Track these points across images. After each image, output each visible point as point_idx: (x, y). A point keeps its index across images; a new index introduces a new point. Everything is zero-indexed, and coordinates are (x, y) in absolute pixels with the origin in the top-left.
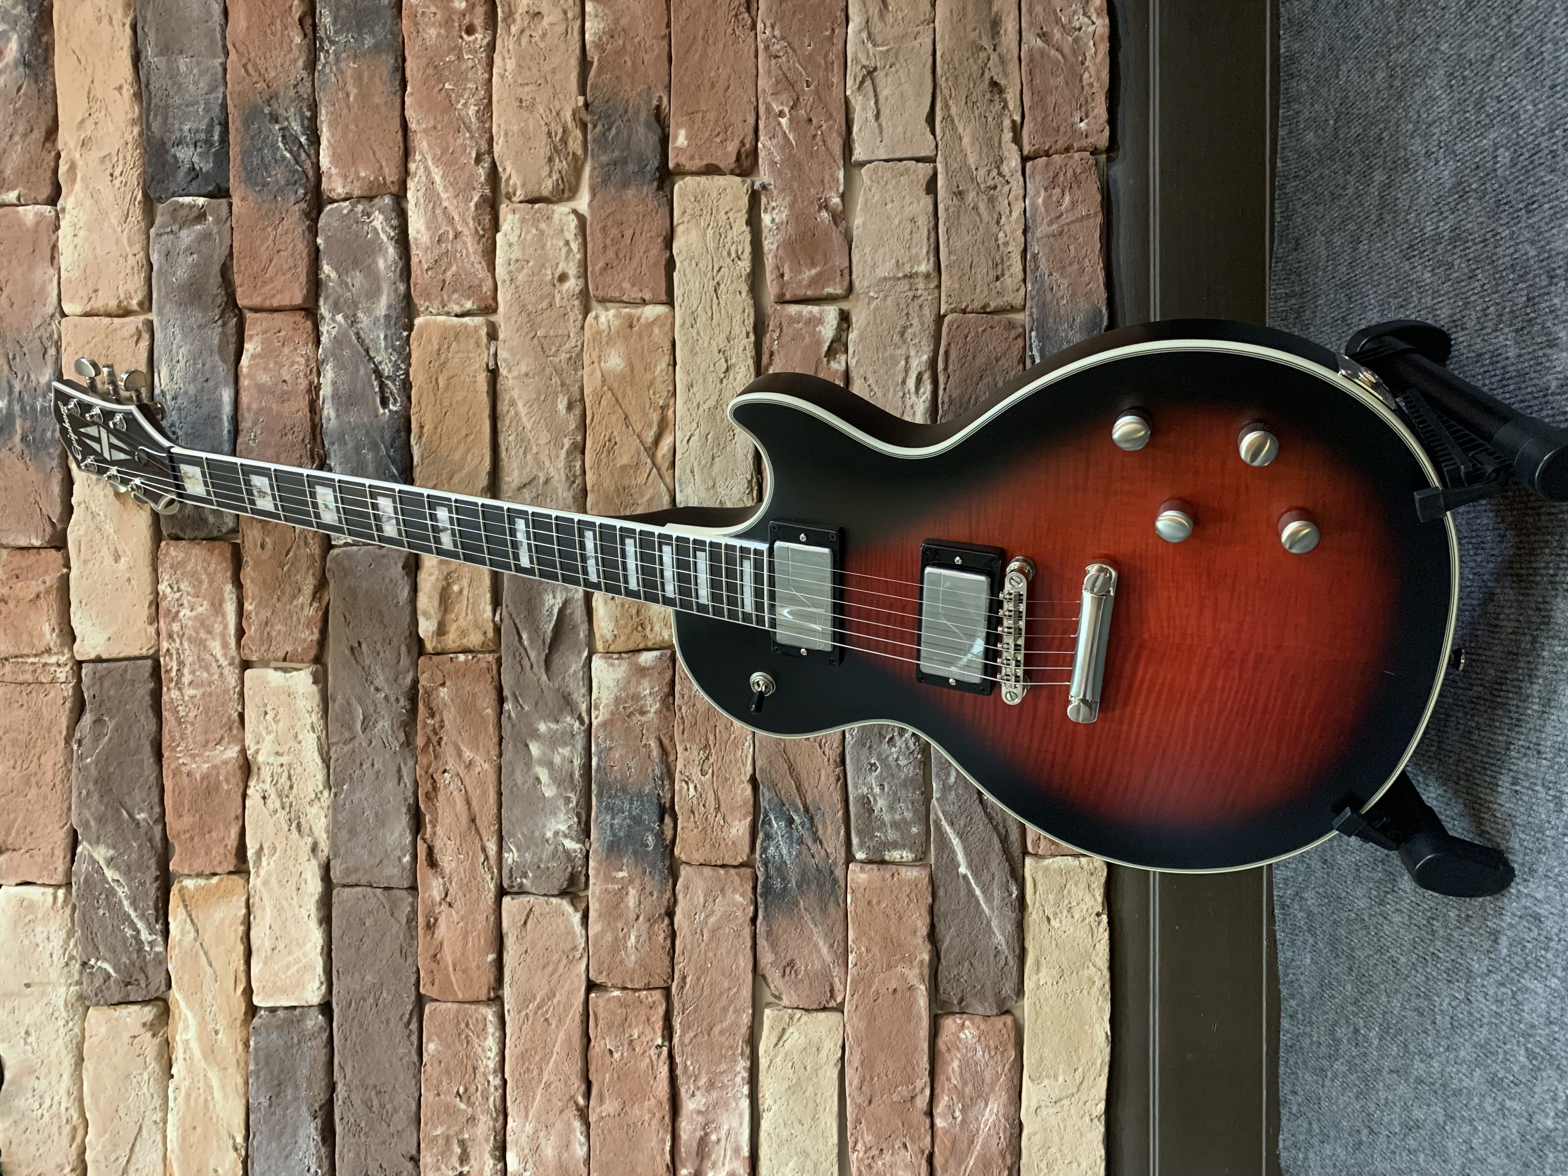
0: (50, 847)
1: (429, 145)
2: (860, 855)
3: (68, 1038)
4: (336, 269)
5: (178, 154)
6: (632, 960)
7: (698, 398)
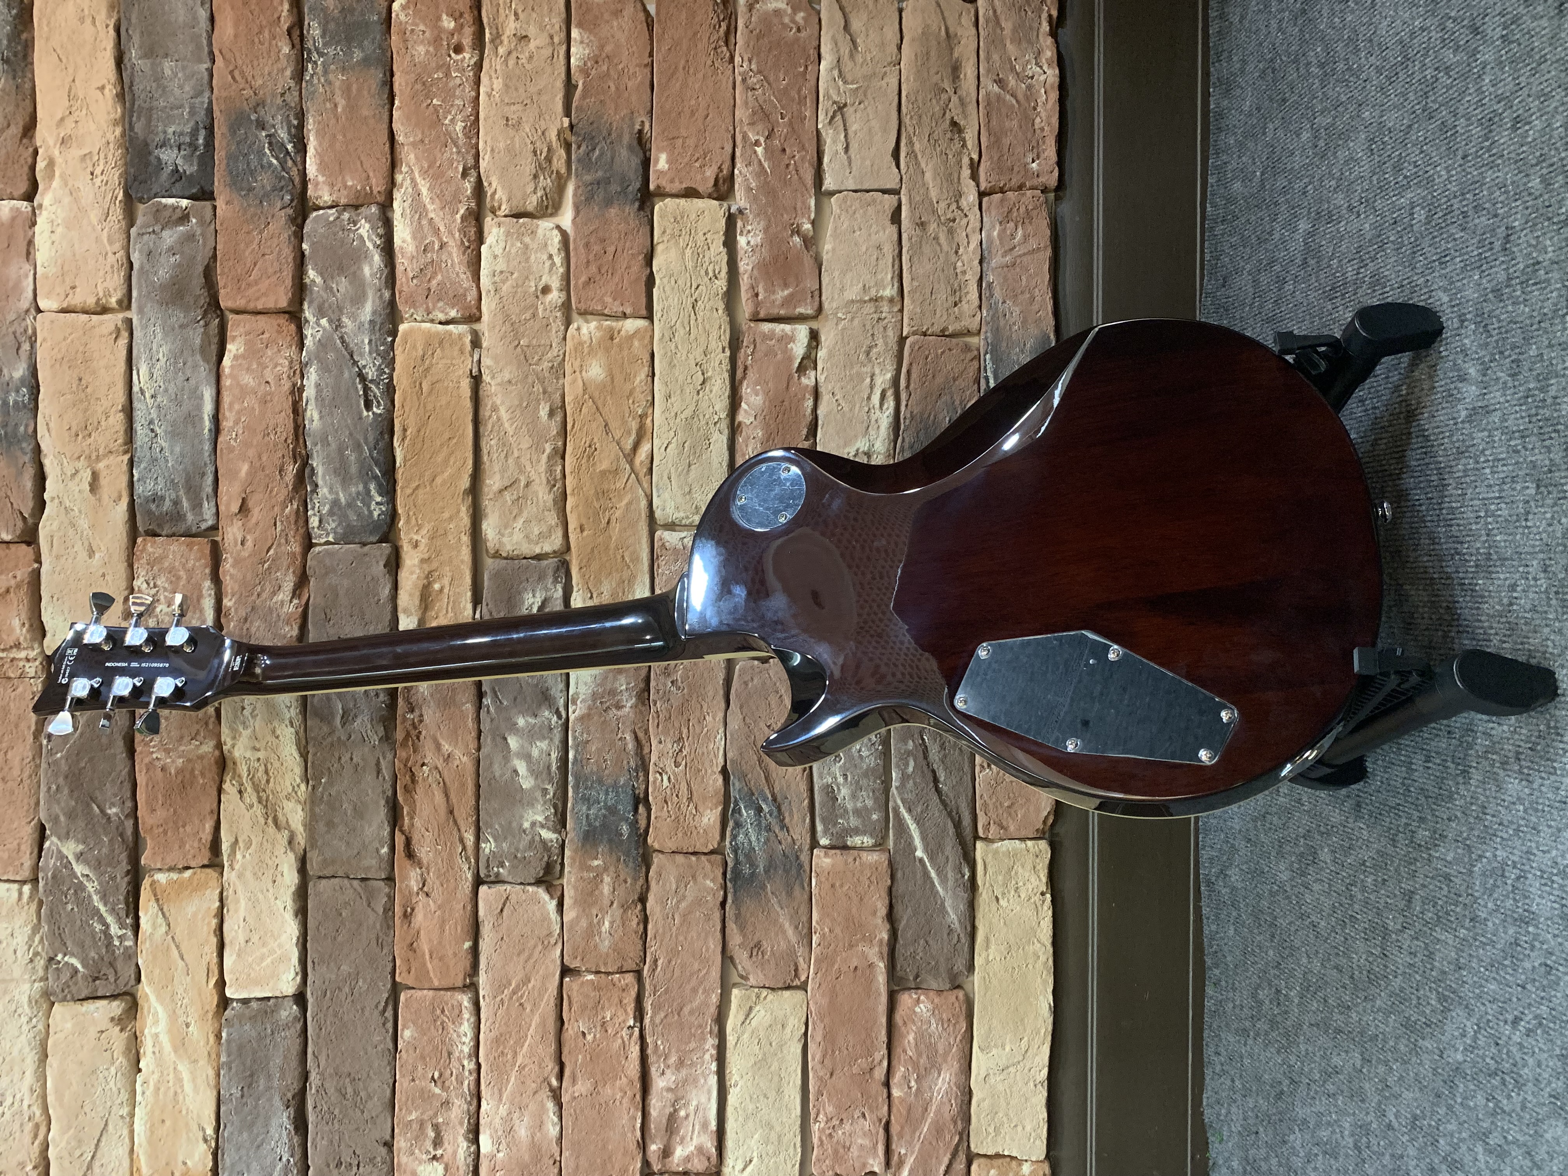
0: (15, 843)
1: (416, 158)
2: (824, 841)
3: (31, 1035)
4: (321, 274)
5: (161, 156)
6: (605, 945)
7: (675, 409)
